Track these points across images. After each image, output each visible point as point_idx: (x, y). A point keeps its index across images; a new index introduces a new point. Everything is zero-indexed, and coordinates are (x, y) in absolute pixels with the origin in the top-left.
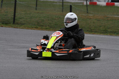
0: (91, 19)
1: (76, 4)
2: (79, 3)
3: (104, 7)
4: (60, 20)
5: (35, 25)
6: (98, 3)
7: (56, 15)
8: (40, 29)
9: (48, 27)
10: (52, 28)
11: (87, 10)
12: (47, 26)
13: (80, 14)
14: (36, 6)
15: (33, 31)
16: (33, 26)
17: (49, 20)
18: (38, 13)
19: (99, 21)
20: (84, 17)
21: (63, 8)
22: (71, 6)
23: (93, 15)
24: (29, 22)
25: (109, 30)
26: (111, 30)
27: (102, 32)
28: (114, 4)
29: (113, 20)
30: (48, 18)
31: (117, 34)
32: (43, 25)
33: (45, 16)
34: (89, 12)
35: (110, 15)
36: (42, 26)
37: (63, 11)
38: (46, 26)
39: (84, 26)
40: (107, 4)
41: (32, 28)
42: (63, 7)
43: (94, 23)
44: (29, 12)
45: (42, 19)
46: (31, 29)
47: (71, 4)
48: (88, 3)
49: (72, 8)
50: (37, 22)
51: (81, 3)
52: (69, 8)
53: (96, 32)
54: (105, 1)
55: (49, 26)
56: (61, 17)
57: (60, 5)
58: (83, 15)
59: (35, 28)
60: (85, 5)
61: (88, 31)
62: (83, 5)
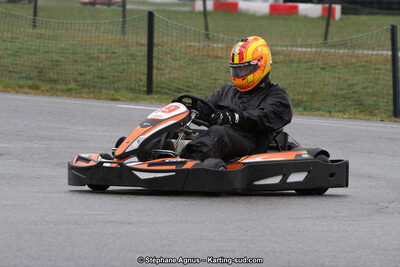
0: (217, 57)
1: (167, 8)
2: (179, 4)
3: (263, 17)
4: (113, 61)
5: (31, 79)
6: (243, 5)
7: (102, 45)
8: (47, 91)
9: (72, 85)
10: (86, 90)
11: (207, 28)
12: (70, 82)
13: (183, 43)
14: (35, 15)
15: (24, 97)
16: (21, 82)
17: (75, 61)
18: (41, 37)
20: (196, 53)
21: (124, 23)
22: (151, 15)
23: (224, 45)
24: (11, 69)
28: (296, 8)
29: (292, 62)
30: (73, 54)
31: (305, 109)
32: (55, 77)
33: (62, 46)
34: (211, 34)
35: (282, 46)
36: (55, 81)
37: (123, 32)
38: (66, 82)
39: (195, 81)
40: (274, 8)
41: (21, 87)
42: (124, 17)
44: (9, 35)
45: (55, 57)
46: (17, 92)
47: (150, 8)
48: (210, 5)
49: (156, 20)
50: (37, 68)
51: (185, 4)
52: (146, 21)
55: (76, 81)
56: (116, 51)
58: (193, 44)
59: (31, 87)
60: (199, 12)
62: (193, 12)
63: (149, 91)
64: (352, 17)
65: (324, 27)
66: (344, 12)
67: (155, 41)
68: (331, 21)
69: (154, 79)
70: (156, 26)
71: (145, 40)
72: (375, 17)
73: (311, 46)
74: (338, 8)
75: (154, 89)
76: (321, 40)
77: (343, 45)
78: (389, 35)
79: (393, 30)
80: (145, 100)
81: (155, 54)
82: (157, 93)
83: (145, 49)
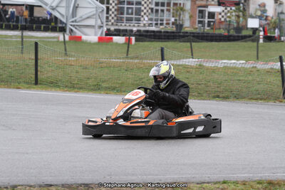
0: (72, 65)
1: (45, 40)
2: (51, 38)
3: (95, 44)
4: (17, 68)
6: (84, 38)
7: (11, 60)
10: (3, 83)
11: (66, 50)
13: (53, 58)
19: (86, 68)
20: (60, 63)
21: (22, 48)
22: (36, 44)
23: (75, 59)
25: (104, 85)
26: (107, 85)
27: (92, 87)
28: (112, 38)
29: (110, 67)
31: (117, 91)
34: (68, 53)
35: (105, 59)
37: (22, 53)
39: (60, 78)
40: (100, 39)
42: (22, 45)
43: (77, 72)
47: (36, 40)
48: (67, 38)
49: (39, 46)
51: (54, 38)
52: (34, 47)
53: (81, 88)
54: (96, 35)
56: (19, 63)
57: (17, 41)
58: (59, 58)
60: (61, 42)
61: (66, 86)
62: (58, 41)
63: (36, 83)
64: (141, 43)
65: (127, 48)
66: (136, 40)
67: (39, 57)
68: (130, 45)
69: (39, 77)
70: (39, 49)
71: (33, 57)
72: (153, 43)
73: (120, 58)
74: (133, 38)
75: (39, 82)
76: (125, 55)
77: (137, 58)
78: (160, 52)
79: (162, 50)
80: (34, 88)
81: (39, 64)
82: (40, 84)
83: (34, 61)
